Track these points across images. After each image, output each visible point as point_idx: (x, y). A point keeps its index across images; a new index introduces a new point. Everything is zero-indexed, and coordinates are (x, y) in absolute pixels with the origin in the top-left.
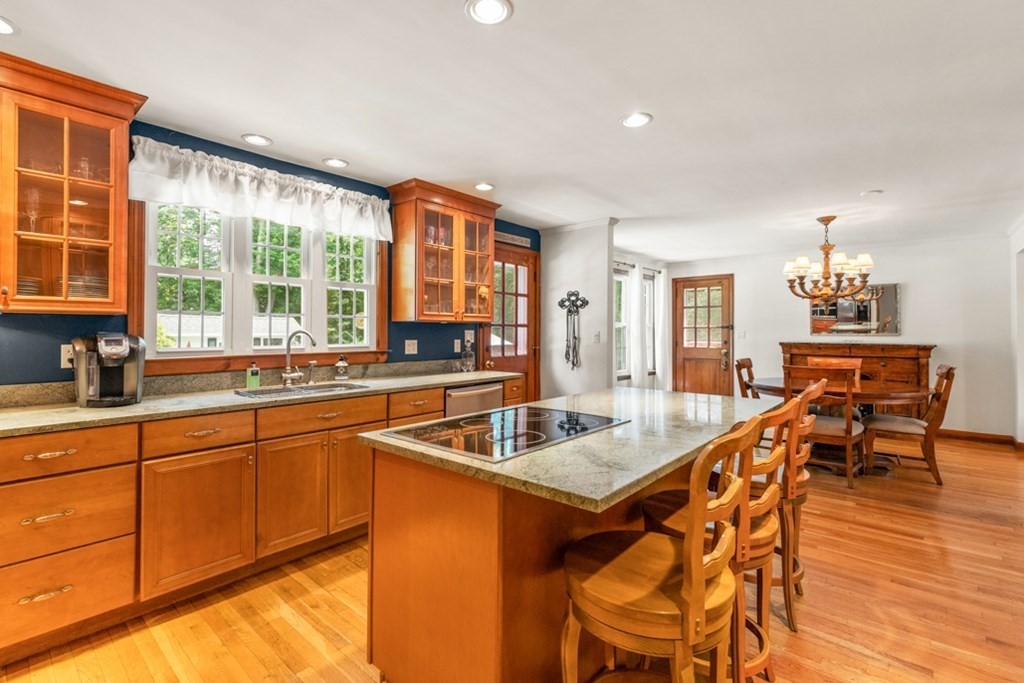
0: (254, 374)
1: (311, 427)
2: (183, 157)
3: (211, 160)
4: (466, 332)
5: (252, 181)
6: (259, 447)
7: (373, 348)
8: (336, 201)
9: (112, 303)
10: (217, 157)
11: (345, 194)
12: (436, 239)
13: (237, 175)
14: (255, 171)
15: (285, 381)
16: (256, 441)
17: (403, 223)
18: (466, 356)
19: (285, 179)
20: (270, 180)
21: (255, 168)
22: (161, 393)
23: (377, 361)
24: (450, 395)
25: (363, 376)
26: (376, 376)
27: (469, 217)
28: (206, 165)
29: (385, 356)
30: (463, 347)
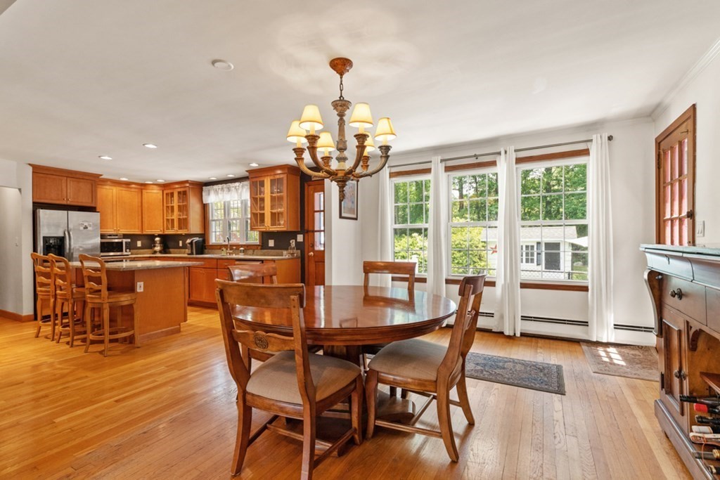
0: (222, 250)
2: (209, 189)
3: (213, 187)
5: (221, 190)
8: (240, 188)
12: (257, 194)
13: (218, 189)
14: (221, 187)
18: (291, 249)
19: (228, 186)
20: (225, 187)
23: (257, 249)
29: (260, 247)
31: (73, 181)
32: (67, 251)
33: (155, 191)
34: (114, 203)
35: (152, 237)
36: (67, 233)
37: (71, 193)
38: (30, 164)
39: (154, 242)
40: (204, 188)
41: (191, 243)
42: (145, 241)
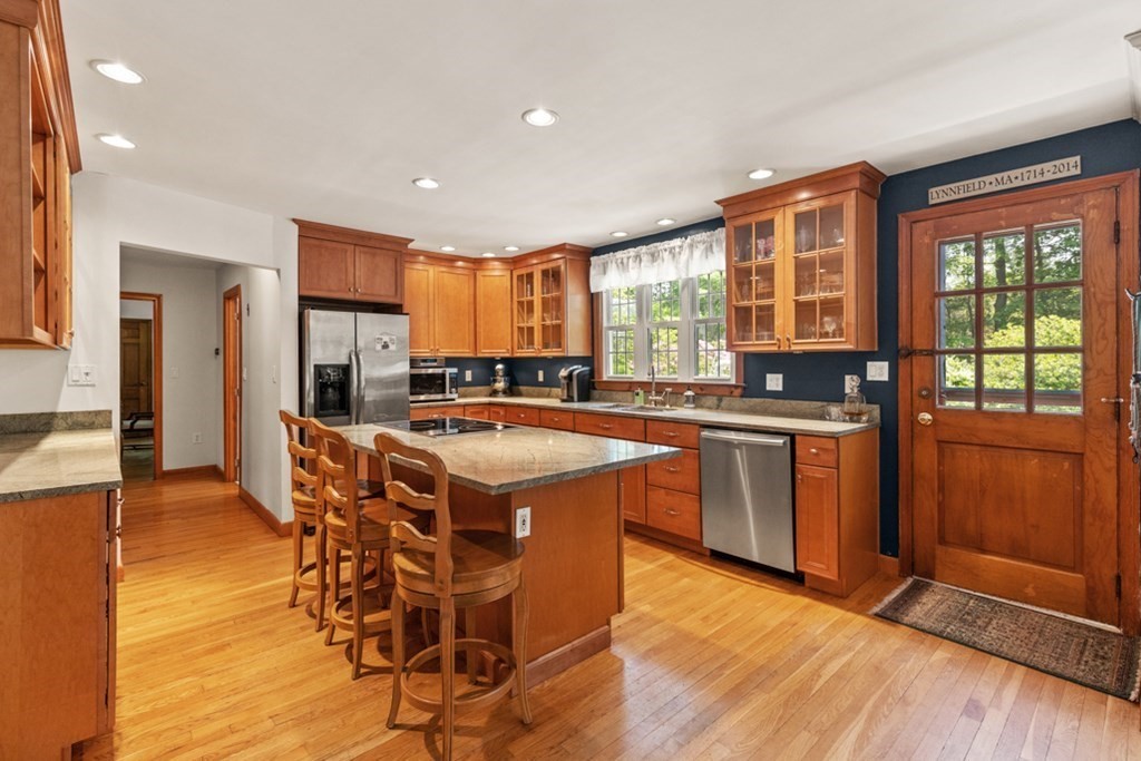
4: (868, 363)
7: (731, 381)
8: (686, 253)
9: (562, 350)
11: (692, 240)
15: (651, 402)
23: (732, 395)
25: (717, 408)
27: (802, 207)
29: (742, 390)
31: (365, 253)
32: (355, 393)
33: (497, 273)
34: (431, 297)
35: (492, 362)
36: (353, 357)
37: (364, 278)
38: (294, 220)
39: (494, 373)
40: (593, 259)
41: (570, 377)
42: (477, 371)
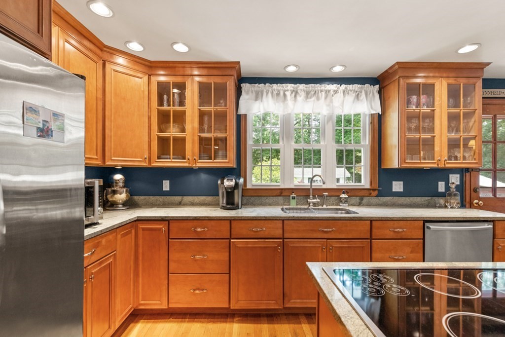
0: (293, 198)
1: (315, 235)
2: (260, 88)
3: (272, 87)
4: (450, 175)
5: (292, 93)
6: (284, 242)
7: (368, 186)
8: (340, 94)
9: (229, 162)
10: (275, 84)
11: (346, 88)
12: (418, 105)
13: (285, 91)
14: (293, 87)
15: (309, 204)
16: (283, 239)
17: (389, 98)
18: (450, 195)
19: (309, 87)
20: (301, 90)
21: (293, 85)
22: (253, 205)
23: (370, 195)
24: (429, 228)
25: (360, 204)
26: (369, 205)
27: (452, 81)
28: (270, 90)
29: (376, 192)
30: (447, 187)
35: (111, 171)
